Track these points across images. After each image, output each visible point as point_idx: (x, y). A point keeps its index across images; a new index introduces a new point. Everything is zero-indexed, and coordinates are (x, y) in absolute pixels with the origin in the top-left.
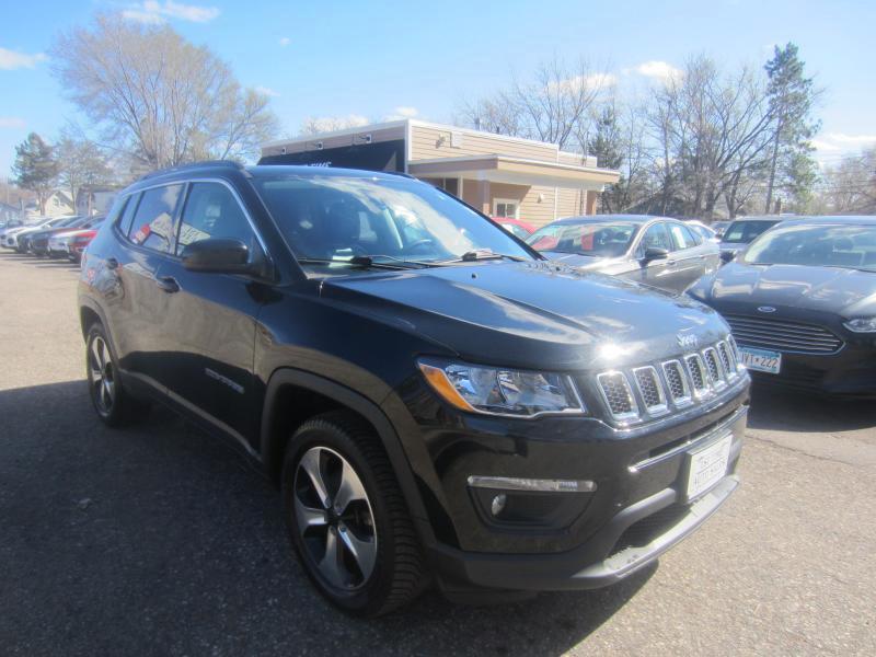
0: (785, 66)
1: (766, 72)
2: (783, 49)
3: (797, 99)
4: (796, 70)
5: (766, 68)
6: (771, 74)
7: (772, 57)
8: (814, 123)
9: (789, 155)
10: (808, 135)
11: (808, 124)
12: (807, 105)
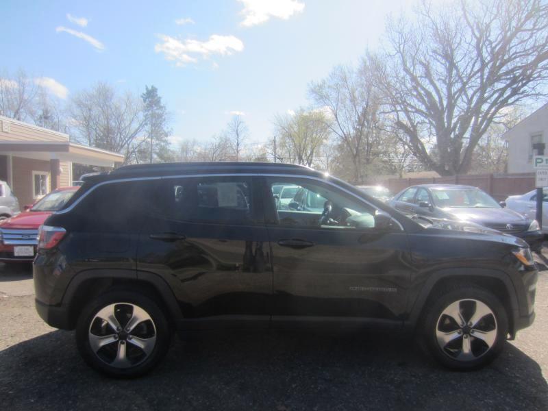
0: (151, 97)
1: (142, 99)
2: (150, 88)
3: (160, 116)
4: (158, 102)
5: (142, 96)
6: (145, 101)
7: (145, 92)
8: (169, 129)
9: (158, 146)
10: (167, 136)
11: (166, 130)
12: (164, 120)
